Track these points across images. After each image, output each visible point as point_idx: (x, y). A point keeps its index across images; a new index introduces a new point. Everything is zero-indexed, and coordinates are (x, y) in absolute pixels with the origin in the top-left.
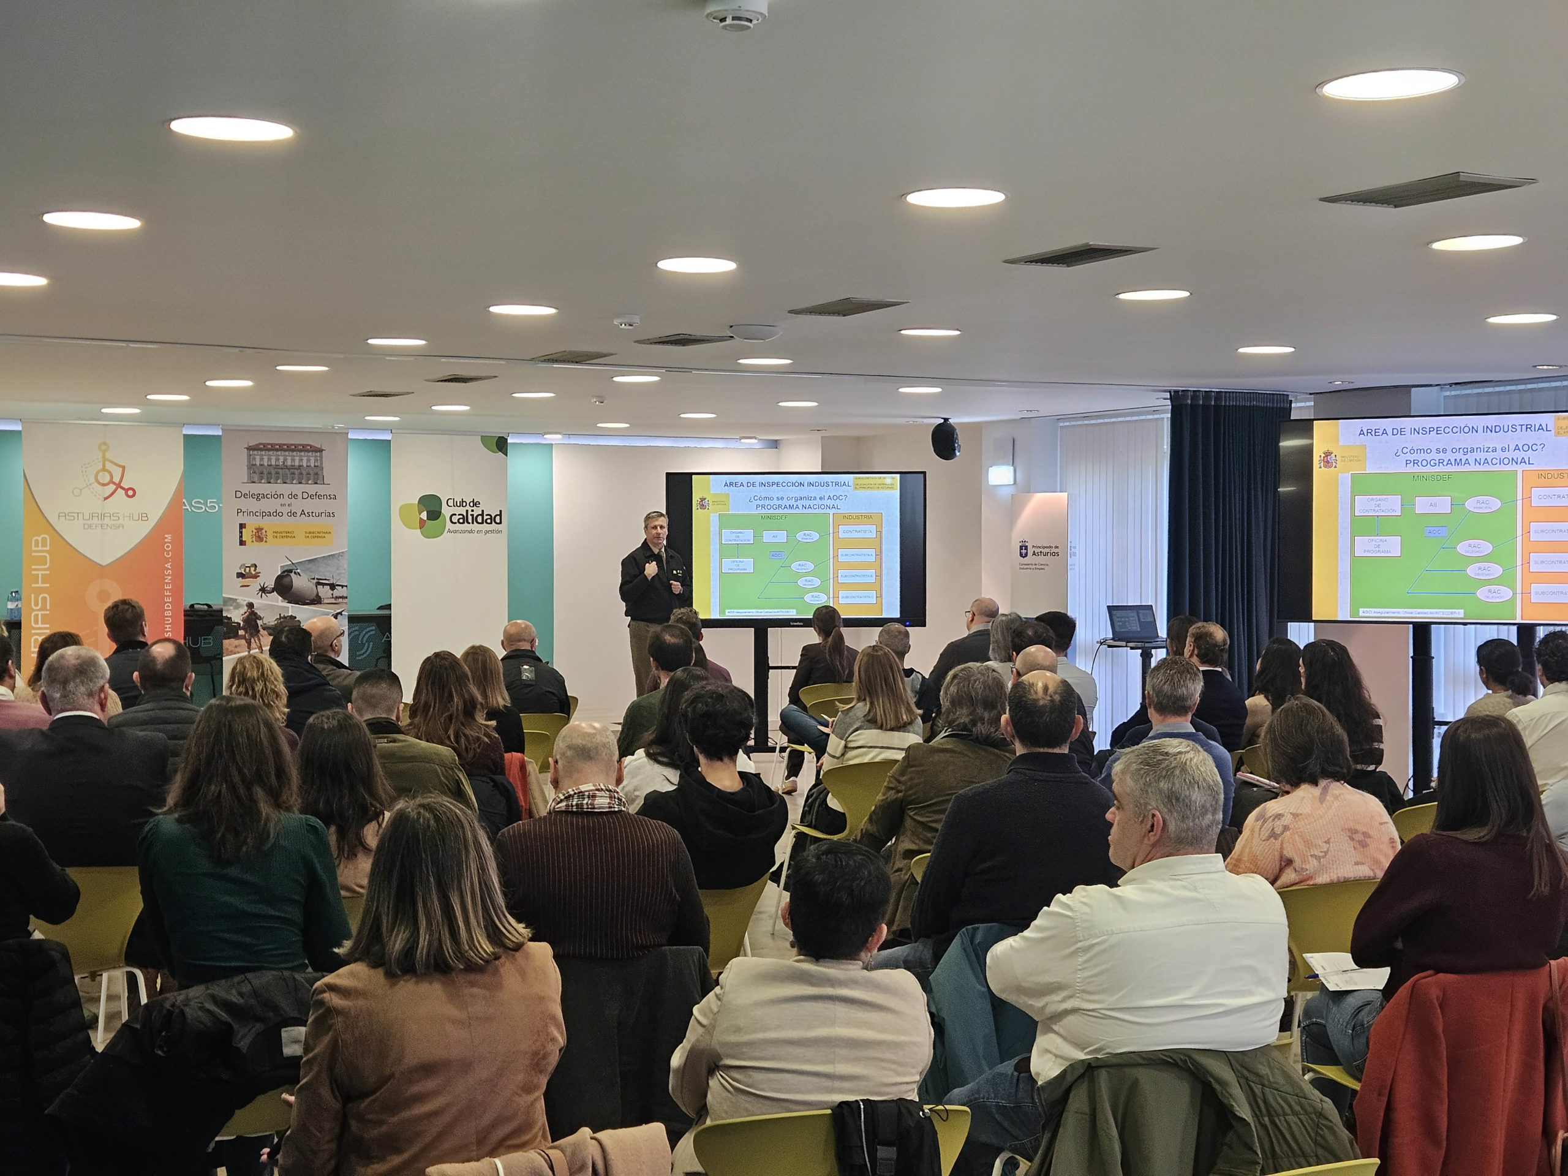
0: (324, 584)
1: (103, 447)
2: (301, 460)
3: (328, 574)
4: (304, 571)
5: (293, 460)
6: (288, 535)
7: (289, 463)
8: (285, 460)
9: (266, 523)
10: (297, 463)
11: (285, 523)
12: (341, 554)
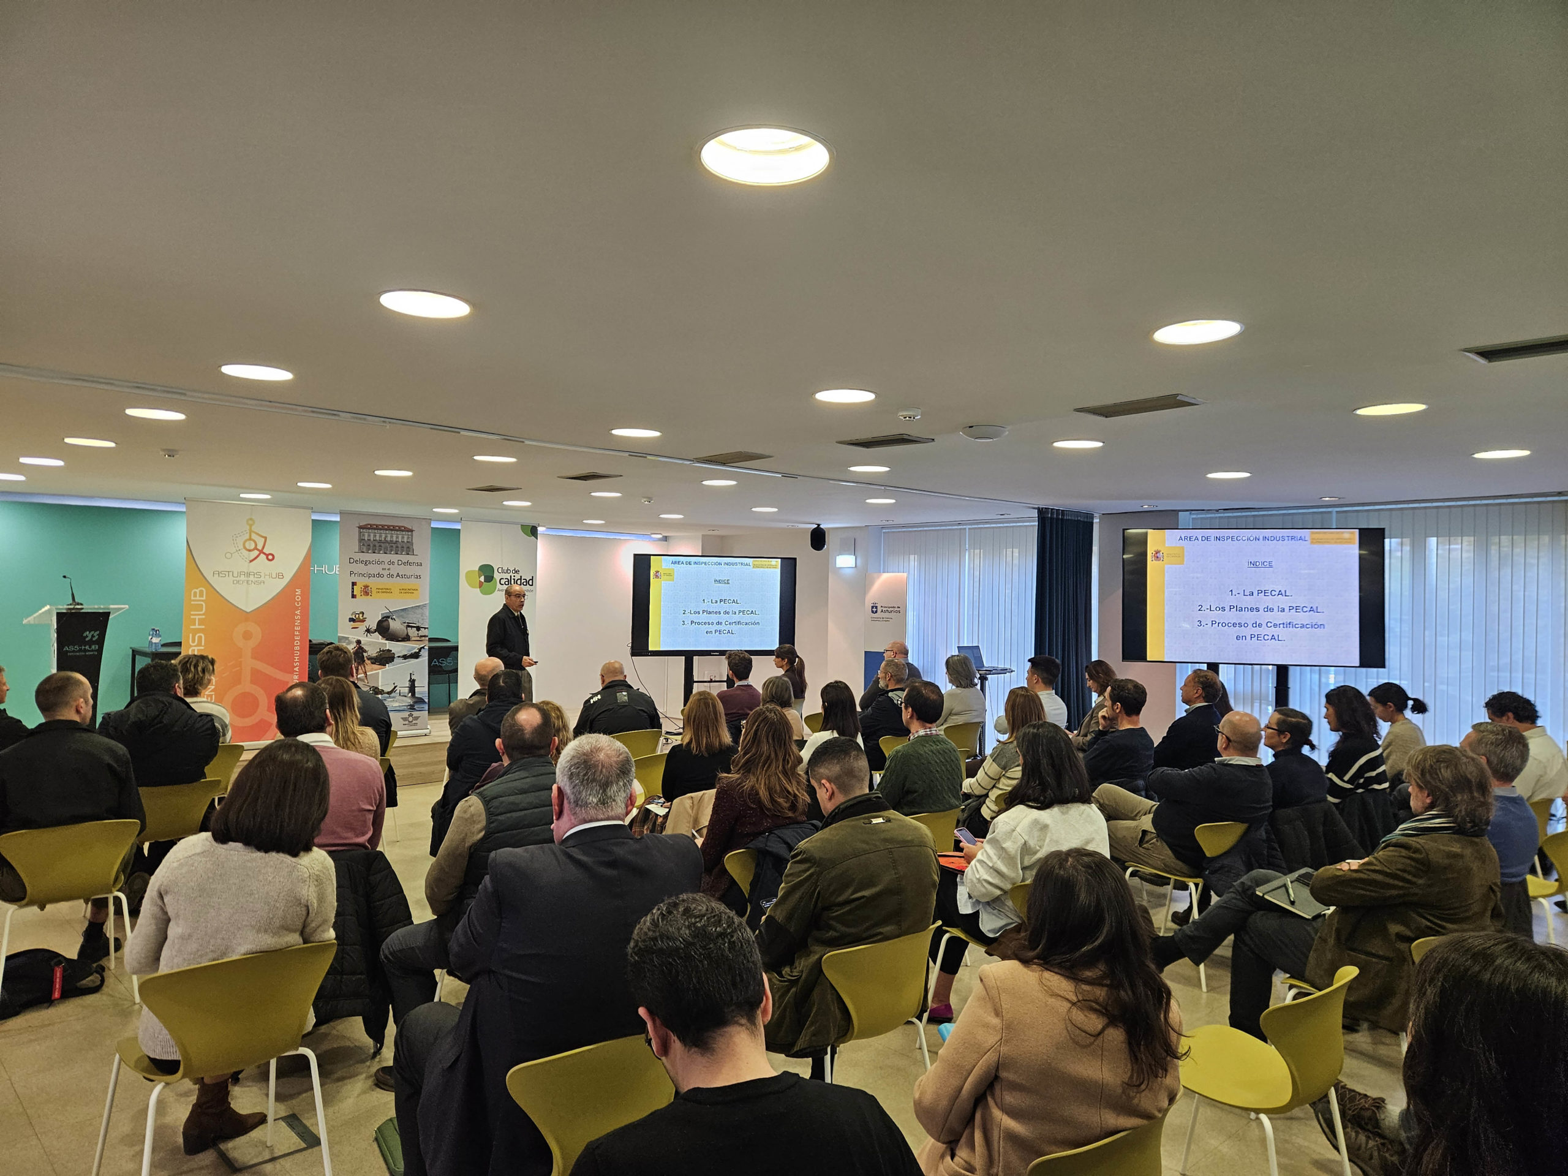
0: (412, 627)
1: (250, 522)
2: (397, 537)
3: (414, 619)
4: (398, 617)
5: (392, 537)
6: (387, 591)
7: (389, 539)
8: (386, 537)
9: (372, 583)
10: (394, 539)
11: (385, 582)
12: (424, 606)
